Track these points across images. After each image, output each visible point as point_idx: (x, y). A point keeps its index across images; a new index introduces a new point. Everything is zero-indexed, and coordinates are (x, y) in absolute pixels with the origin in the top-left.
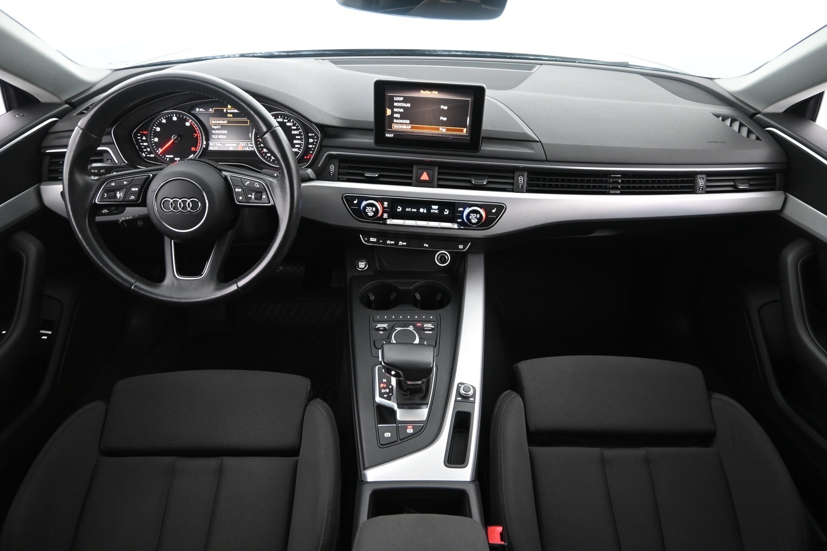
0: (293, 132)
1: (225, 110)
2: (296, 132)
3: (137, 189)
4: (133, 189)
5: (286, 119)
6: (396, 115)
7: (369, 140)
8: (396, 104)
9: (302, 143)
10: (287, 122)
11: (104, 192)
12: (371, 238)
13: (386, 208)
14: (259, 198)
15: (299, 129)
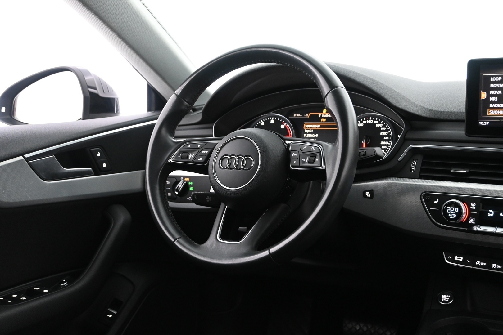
0: (382, 133)
1: (320, 116)
2: (385, 133)
3: (207, 152)
4: (204, 152)
5: (376, 120)
6: (492, 99)
7: (460, 132)
8: (492, 86)
9: (389, 144)
10: (377, 123)
11: (180, 153)
12: (456, 257)
13: (473, 210)
14: (312, 161)
15: (389, 130)
